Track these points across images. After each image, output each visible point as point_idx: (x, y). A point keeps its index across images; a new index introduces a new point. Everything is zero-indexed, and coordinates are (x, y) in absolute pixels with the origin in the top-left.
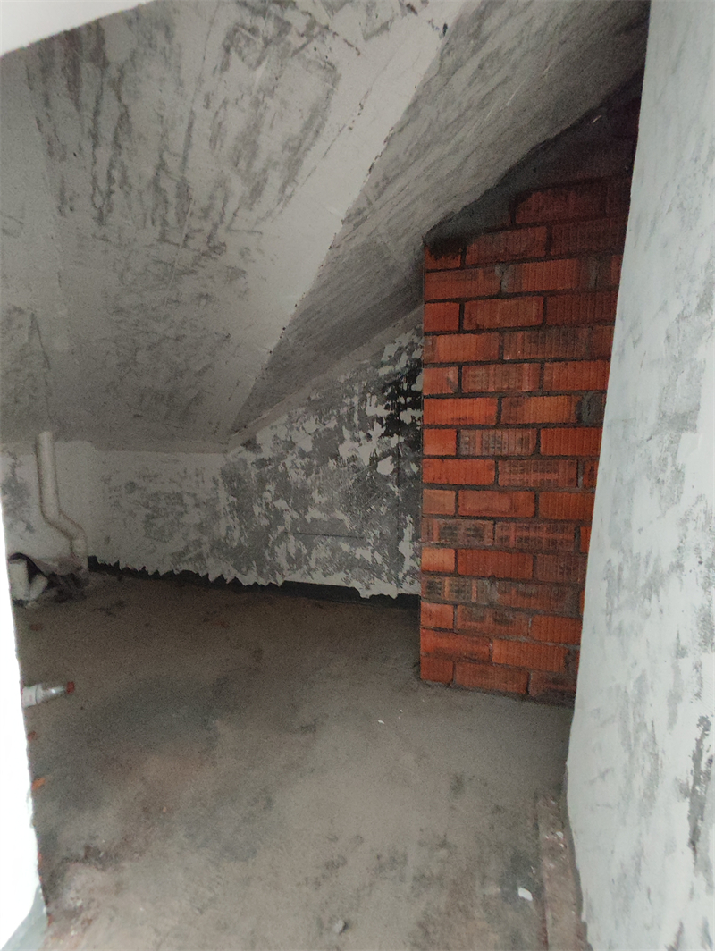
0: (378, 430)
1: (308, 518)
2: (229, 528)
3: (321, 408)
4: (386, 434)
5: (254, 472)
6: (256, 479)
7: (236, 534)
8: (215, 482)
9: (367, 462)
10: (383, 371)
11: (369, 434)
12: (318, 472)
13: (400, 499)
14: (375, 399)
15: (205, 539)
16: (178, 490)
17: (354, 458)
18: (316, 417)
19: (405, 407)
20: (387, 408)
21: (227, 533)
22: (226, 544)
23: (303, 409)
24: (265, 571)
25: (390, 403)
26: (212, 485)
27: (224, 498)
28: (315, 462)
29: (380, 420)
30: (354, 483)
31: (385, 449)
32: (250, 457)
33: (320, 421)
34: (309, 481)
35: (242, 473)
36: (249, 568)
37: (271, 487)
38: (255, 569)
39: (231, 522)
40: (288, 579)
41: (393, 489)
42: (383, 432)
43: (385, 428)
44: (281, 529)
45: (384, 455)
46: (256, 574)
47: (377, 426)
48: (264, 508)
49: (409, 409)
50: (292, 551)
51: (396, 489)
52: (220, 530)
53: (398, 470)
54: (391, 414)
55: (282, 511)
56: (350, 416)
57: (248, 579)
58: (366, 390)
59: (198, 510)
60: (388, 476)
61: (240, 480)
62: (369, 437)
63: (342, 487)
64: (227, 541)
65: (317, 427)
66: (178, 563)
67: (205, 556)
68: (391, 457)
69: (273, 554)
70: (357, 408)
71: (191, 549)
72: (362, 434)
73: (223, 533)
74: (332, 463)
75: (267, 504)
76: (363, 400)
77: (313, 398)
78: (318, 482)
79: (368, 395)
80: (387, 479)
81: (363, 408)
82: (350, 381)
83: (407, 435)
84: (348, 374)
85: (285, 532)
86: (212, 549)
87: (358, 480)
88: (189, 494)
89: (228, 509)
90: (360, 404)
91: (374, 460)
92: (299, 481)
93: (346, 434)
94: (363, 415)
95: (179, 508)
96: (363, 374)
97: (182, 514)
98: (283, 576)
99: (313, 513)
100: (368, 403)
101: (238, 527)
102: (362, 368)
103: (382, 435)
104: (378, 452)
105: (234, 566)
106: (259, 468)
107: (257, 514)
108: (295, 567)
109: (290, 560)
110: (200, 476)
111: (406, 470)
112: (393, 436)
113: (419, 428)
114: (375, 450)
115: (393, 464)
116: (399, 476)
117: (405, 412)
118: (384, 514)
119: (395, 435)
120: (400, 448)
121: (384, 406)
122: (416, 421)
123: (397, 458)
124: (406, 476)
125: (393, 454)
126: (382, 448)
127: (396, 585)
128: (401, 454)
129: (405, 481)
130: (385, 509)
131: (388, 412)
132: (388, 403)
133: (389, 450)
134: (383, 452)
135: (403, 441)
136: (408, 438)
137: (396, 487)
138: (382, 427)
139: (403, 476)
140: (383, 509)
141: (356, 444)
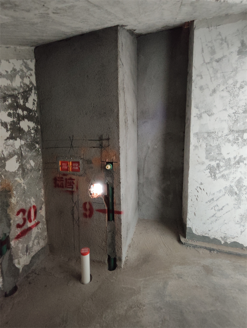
0: (4, 133)
4: (11, 137)
13: (26, 188)
19: (24, 118)
20: (9, 115)
29: (5, 125)
31: (10, 150)
41: (20, 182)
42: (8, 136)
43: (9, 132)
45: (11, 156)
47: (2, 129)
49: (26, 120)
51: (22, 181)
53: (22, 167)
54: (13, 121)
60: (15, 172)
68: (16, 157)
80: (14, 174)
83: (26, 139)
91: (3, 161)
103: (8, 138)
104: (6, 153)
111: (27, 165)
112: (16, 140)
113: (33, 135)
114: (2, 151)
115: (18, 162)
116: (23, 170)
117: (23, 121)
118: (15, 204)
119: (18, 139)
120: (22, 149)
121: (7, 113)
122: (31, 130)
123: (21, 157)
124: (28, 170)
125: (17, 154)
126: (8, 149)
127: (28, 253)
128: (23, 153)
129: (27, 173)
130: (15, 200)
131: (11, 119)
132: (9, 111)
133: (14, 151)
134: (9, 152)
135: (24, 144)
136: (27, 141)
137: (22, 179)
138: (7, 131)
139: (26, 170)
140: (13, 200)
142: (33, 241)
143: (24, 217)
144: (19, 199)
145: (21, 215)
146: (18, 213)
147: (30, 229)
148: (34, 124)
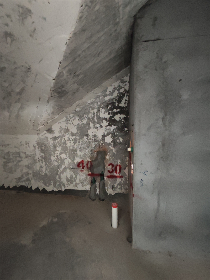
0: (105, 123)
1: (75, 162)
2: (41, 167)
3: (80, 114)
4: (109, 125)
5: (51, 142)
6: (52, 145)
7: (44, 169)
8: (34, 147)
9: (101, 138)
10: (107, 98)
11: (101, 125)
12: (79, 142)
13: (115, 153)
14: (104, 110)
15: (30, 172)
16: (18, 151)
17: (95, 136)
18: (78, 118)
19: (117, 113)
20: (109, 114)
21: (40, 169)
22: (39, 174)
23: (72, 115)
24: (57, 185)
25: (110, 112)
26: (33, 148)
27: (39, 154)
28: (78, 138)
29: (106, 119)
30: (95, 147)
31: (108, 131)
32: (50, 136)
33: (80, 120)
34: (75, 146)
35: (46, 143)
36: (50, 184)
37: (59, 149)
38: (52, 184)
39: (42, 165)
40: (67, 188)
41: (112, 149)
42: (107, 124)
43: (108, 123)
44: (63, 167)
46: (53, 186)
47: (105, 121)
48: (56, 158)
49: (119, 114)
50: (69, 176)
51: (113, 149)
52: (37, 167)
53: (114, 141)
54: (111, 116)
55: (64, 159)
56: (93, 118)
57: (49, 189)
58: (100, 106)
59: (27, 159)
61: (45, 146)
62: (101, 126)
63: (90, 148)
64: (40, 172)
65: (79, 122)
66: (18, 182)
67: (30, 179)
69: (60, 177)
70: (96, 114)
71: (24, 176)
72: (98, 125)
73: (38, 168)
74: (85, 138)
75: (57, 156)
76: (99, 111)
77: (77, 110)
78: (79, 146)
79: (101, 109)
80: (109, 144)
81: (98, 114)
82: (93, 103)
83: (118, 126)
84: (92, 100)
85: (65, 168)
86: (33, 176)
87: (97, 145)
88: (23, 152)
89: (40, 159)
90: (97, 112)
91: (104, 137)
92: (71, 146)
93: (91, 125)
94: (99, 118)
95: (18, 159)
96: (98, 100)
97: (20, 161)
98: (65, 187)
100: (101, 112)
101: (45, 166)
102: (98, 97)
103: (107, 126)
104: (106, 133)
105: (43, 183)
106: (54, 141)
107: (53, 161)
108: (70, 183)
109: (67, 180)
110: (28, 145)
111: (117, 140)
112: (112, 126)
113: (123, 122)
114: (104, 132)
115: (112, 138)
116: (115, 143)
117: (117, 115)
118: (108, 159)
119: (113, 126)
120: (115, 131)
121: (108, 113)
122: (121, 119)
123: (114, 135)
124: (118, 143)
125: (112, 134)
126: (107, 131)
127: (113, 189)
128: (115, 134)
129: (117, 145)
130: (109, 157)
131: (110, 116)
132: (109, 112)
133: (110, 132)
134: (107, 133)
135: (116, 128)
136: (118, 127)
137: (113, 148)
138: (107, 122)
139: (116, 143)
140: (108, 157)
141: (96, 130)
142: (118, 185)
143: (113, 168)
144: (110, 157)
145: (111, 166)
146: (109, 165)
147: (116, 177)
148: (124, 115)
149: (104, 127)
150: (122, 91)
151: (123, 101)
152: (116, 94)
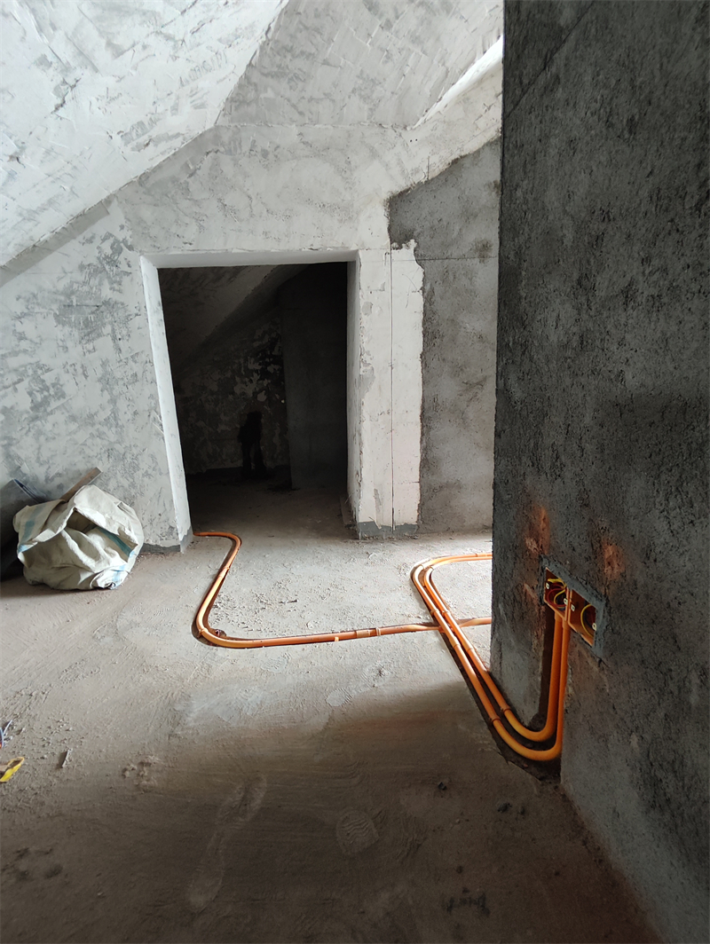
0: (256, 377)
1: (219, 430)
3: (221, 366)
4: (261, 379)
9: (251, 395)
10: (256, 344)
11: (251, 379)
12: (222, 403)
14: (252, 360)
17: (244, 394)
18: (218, 371)
19: (269, 364)
20: (260, 364)
23: (210, 366)
24: (194, 466)
25: (261, 362)
28: (220, 397)
29: (256, 371)
30: (245, 408)
31: (260, 387)
33: (221, 373)
34: (217, 409)
37: (193, 414)
40: (209, 468)
41: (267, 409)
42: (259, 378)
43: (260, 376)
44: (202, 439)
45: (261, 391)
47: (255, 375)
48: (189, 428)
49: (272, 365)
50: (211, 451)
51: (269, 409)
53: (269, 399)
54: (262, 368)
55: (202, 428)
56: (239, 370)
58: (247, 355)
62: (251, 381)
63: (238, 410)
65: (219, 376)
68: (264, 392)
69: (198, 455)
70: (242, 365)
72: (247, 380)
74: (231, 397)
75: (191, 425)
76: (246, 360)
77: (215, 360)
78: (223, 409)
79: (249, 357)
80: (263, 403)
81: (246, 365)
82: (237, 350)
84: (236, 346)
85: (205, 441)
87: (247, 405)
90: (245, 363)
91: (255, 394)
92: (211, 409)
93: (237, 379)
94: (247, 369)
96: (244, 346)
98: (206, 467)
99: (222, 427)
100: (249, 362)
102: (243, 342)
103: (258, 380)
104: (257, 390)
108: (213, 460)
109: (210, 457)
111: (273, 398)
112: (264, 380)
114: (256, 388)
115: (266, 395)
116: (270, 402)
117: (270, 366)
119: (266, 379)
120: (269, 386)
121: (258, 363)
122: (276, 371)
123: (268, 392)
128: (270, 389)
129: (273, 404)
133: (263, 388)
135: (270, 382)
136: (273, 380)
137: (269, 407)
138: (258, 375)
141: (244, 386)
148: (279, 366)
149: (255, 382)
150: (274, 335)
151: (276, 349)
152: (266, 339)
